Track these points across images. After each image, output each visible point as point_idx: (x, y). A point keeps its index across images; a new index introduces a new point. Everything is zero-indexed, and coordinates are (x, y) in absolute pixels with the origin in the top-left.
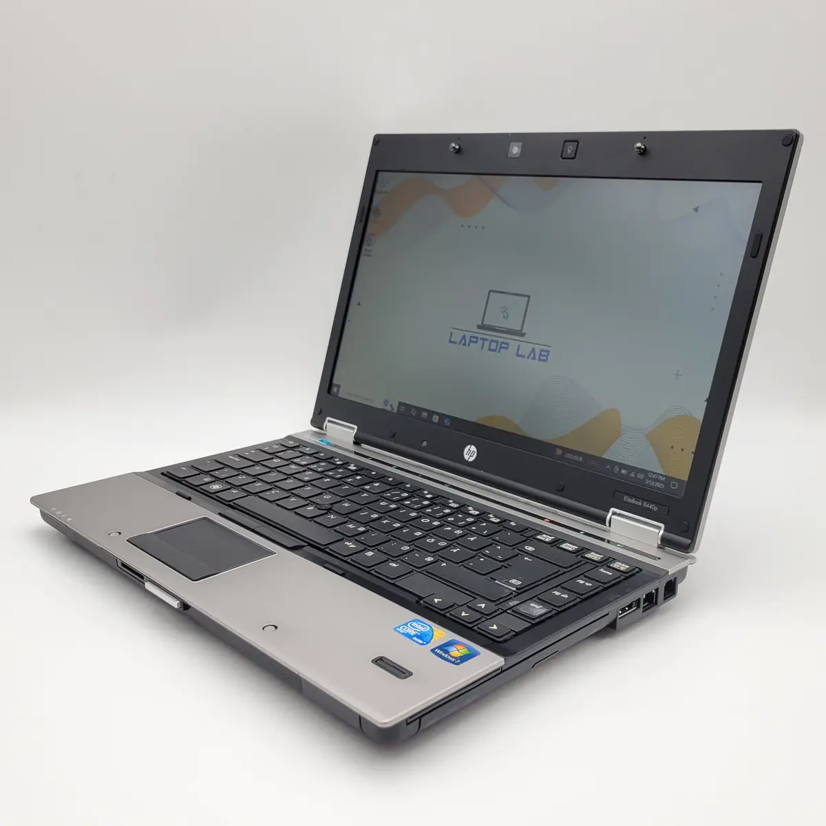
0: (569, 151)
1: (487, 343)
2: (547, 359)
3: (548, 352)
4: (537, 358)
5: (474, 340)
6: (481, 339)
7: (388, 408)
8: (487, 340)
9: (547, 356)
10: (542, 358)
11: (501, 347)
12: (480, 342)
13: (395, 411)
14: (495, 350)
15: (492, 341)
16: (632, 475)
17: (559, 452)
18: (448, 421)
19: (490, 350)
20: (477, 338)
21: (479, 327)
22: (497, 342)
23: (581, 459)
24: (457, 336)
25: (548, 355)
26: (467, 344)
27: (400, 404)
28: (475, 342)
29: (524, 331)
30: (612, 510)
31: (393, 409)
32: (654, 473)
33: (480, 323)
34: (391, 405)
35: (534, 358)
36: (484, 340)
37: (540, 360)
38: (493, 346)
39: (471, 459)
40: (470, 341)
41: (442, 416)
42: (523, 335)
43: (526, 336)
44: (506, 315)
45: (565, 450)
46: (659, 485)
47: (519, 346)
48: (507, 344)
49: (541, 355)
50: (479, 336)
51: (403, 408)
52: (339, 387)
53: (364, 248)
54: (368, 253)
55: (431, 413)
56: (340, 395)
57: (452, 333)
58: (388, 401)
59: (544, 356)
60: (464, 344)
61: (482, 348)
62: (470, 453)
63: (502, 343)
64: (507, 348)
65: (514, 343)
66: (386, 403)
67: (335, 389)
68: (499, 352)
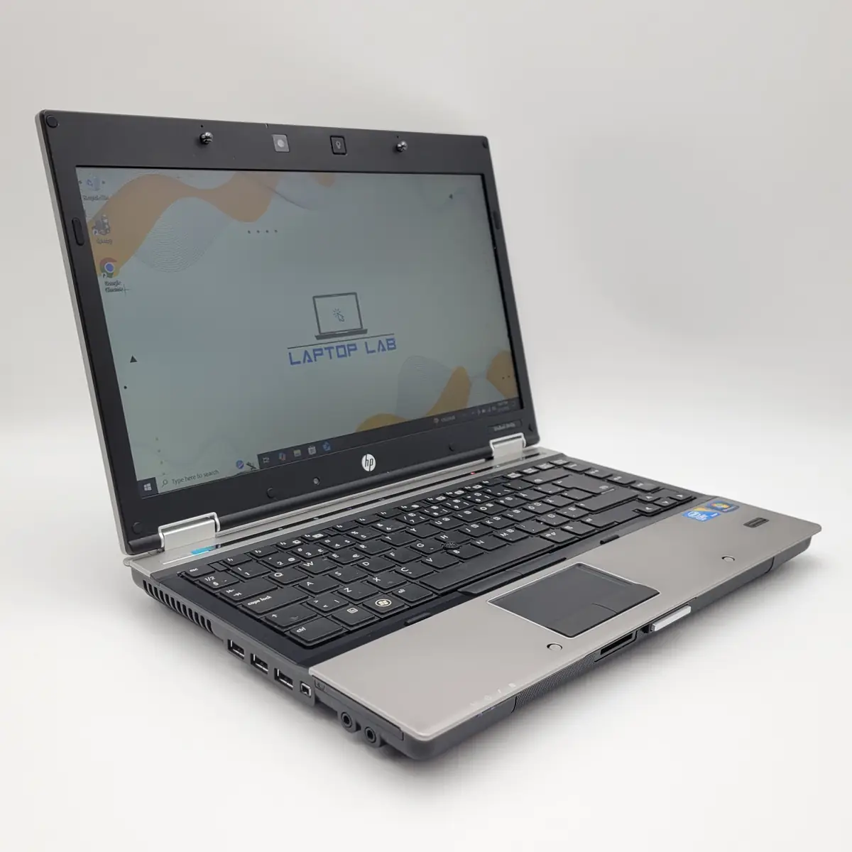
0: (339, 147)
1: (334, 352)
2: (395, 346)
3: (394, 339)
4: (386, 347)
5: (318, 353)
6: (326, 349)
7: (246, 469)
8: (333, 348)
9: (394, 344)
10: (390, 347)
11: (349, 350)
12: (326, 352)
13: (257, 467)
14: (345, 356)
15: (337, 347)
16: (489, 410)
17: (436, 420)
18: (328, 446)
19: (339, 356)
20: (321, 349)
21: (318, 338)
22: (343, 346)
24: (298, 355)
25: (394, 341)
26: (313, 359)
27: (260, 457)
28: (321, 354)
29: (364, 328)
30: (491, 442)
31: (253, 467)
32: (500, 402)
33: (318, 334)
34: (248, 464)
35: (384, 350)
36: (329, 349)
37: (389, 349)
39: (372, 468)
40: (315, 355)
41: (318, 444)
42: (365, 332)
43: (368, 332)
44: (340, 318)
45: (440, 416)
46: (506, 408)
47: (366, 343)
48: (354, 345)
49: (388, 344)
50: (323, 346)
51: (266, 460)
52: (152, 481)
53: (101, 280)
54: (112, 287)
55: (304, 448)
56: (161, 490)
57: (290, 354)
58: (241, 462)
59: (391, 344)
60: (310, 361)
61: (331, 358)
62: (368, 462)
63: (348, 345)
64: (355, 349)
65: (359, 342)
66: (240, 464)
67: (148, 487)
68: (350, 355)
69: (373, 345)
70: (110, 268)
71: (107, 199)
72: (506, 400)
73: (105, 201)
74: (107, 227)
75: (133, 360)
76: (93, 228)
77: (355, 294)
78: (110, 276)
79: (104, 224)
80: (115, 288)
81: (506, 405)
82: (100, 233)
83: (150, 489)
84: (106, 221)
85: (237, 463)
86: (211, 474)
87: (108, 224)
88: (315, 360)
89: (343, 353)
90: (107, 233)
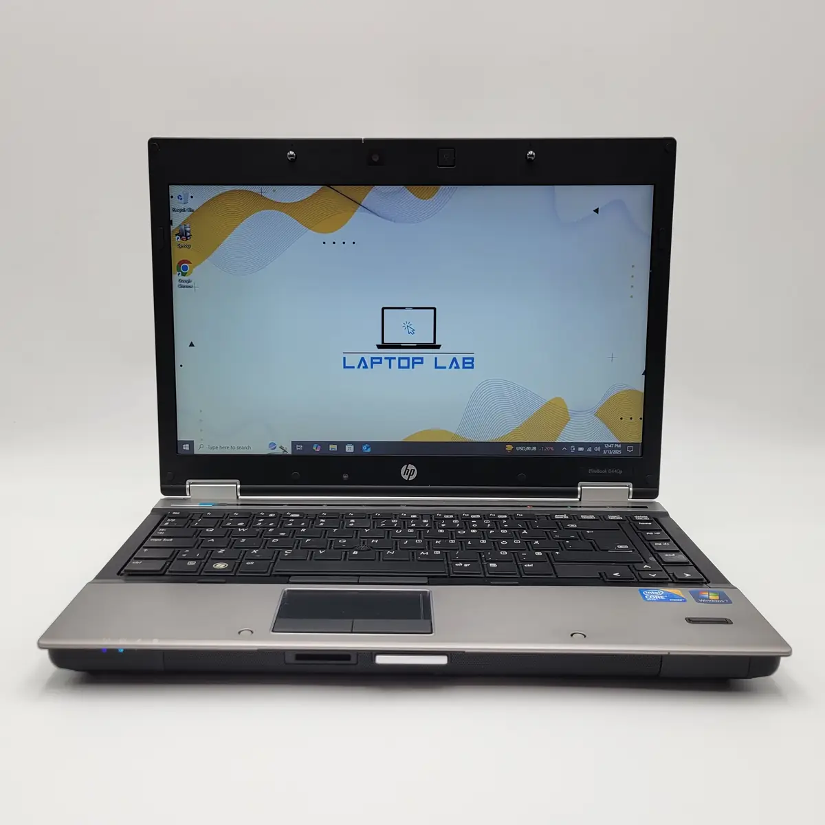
0: (446, 160)
1: (395, 362)
2: (473, 365)
3: (472, 359)
4: (461, 366)
5: (376, 361)
6: (386, 358)
7: (279, 451)
8: (395, 358)
9: (472, 363)
10: (466, 365)
11: (414, 363)
12: (385, 361)
13: (290, 452)
14: (408, 367)
15: (400, 359)
16: (590, 450)
17: (509, 448)
18: (367, 448)
19: (400, 367)
20: (381, 358)
21: (379, 347)
22: (408, 359)
23: (535, 448)
24: (353, 360)
25: (473, 361)
26: (369, 365)
27: (294, 444)
28: (381, 363)
29: (437, 344)
30: (580, 483)
31: (285, 451)
32: (609, 444)
33: (380, 343)
34: (281, 447)
35: (457, 367)
36: (390, 359)
37: (464, 367)
38: (404, 363)
39: (412, 478)
40: (372, 363)
41: (357, 445)
42: (438, 347)
43: (442, 348)
44: (410, 330)
45: (515, 444)
46: (616, 452)
47: (436, 358)
48: (422, 359)
49: (464, 363)
50: (383, 356)
51: (300, 447)
52: (191, 443)
53: (176, 278)
54: (185, 284)
55: (341, 445)
56: (196, 452)
57: (344, 358)
58: (274, 444)
59: (469, 363)
60: (366, 367)
61: (390, 367)
62: (409, 472)
63: (414, 359)
64: (422, 363)
65: (428, 356)
66: (273, 445)
67: (186, 447)
68: (413, 367)
69: (445, 360)
70: (185, 268)
71: (193, 211)
72: (619, 444)
73: (191, 213)
74: (188, 234)
75: (192, 345)
76: (176, 235)
77: (435, 309)
78: (184, 275)
79: (186, 232)
80: (187, 285)
81: (618, 449)
82: (182, 239)
83: (188, 449)
84: (188, 229)
85: (271, 444)
86: (243, 448)
87: (189, 232)
88: (372, 367)
89: (406, 365)
90: (187, 239)
